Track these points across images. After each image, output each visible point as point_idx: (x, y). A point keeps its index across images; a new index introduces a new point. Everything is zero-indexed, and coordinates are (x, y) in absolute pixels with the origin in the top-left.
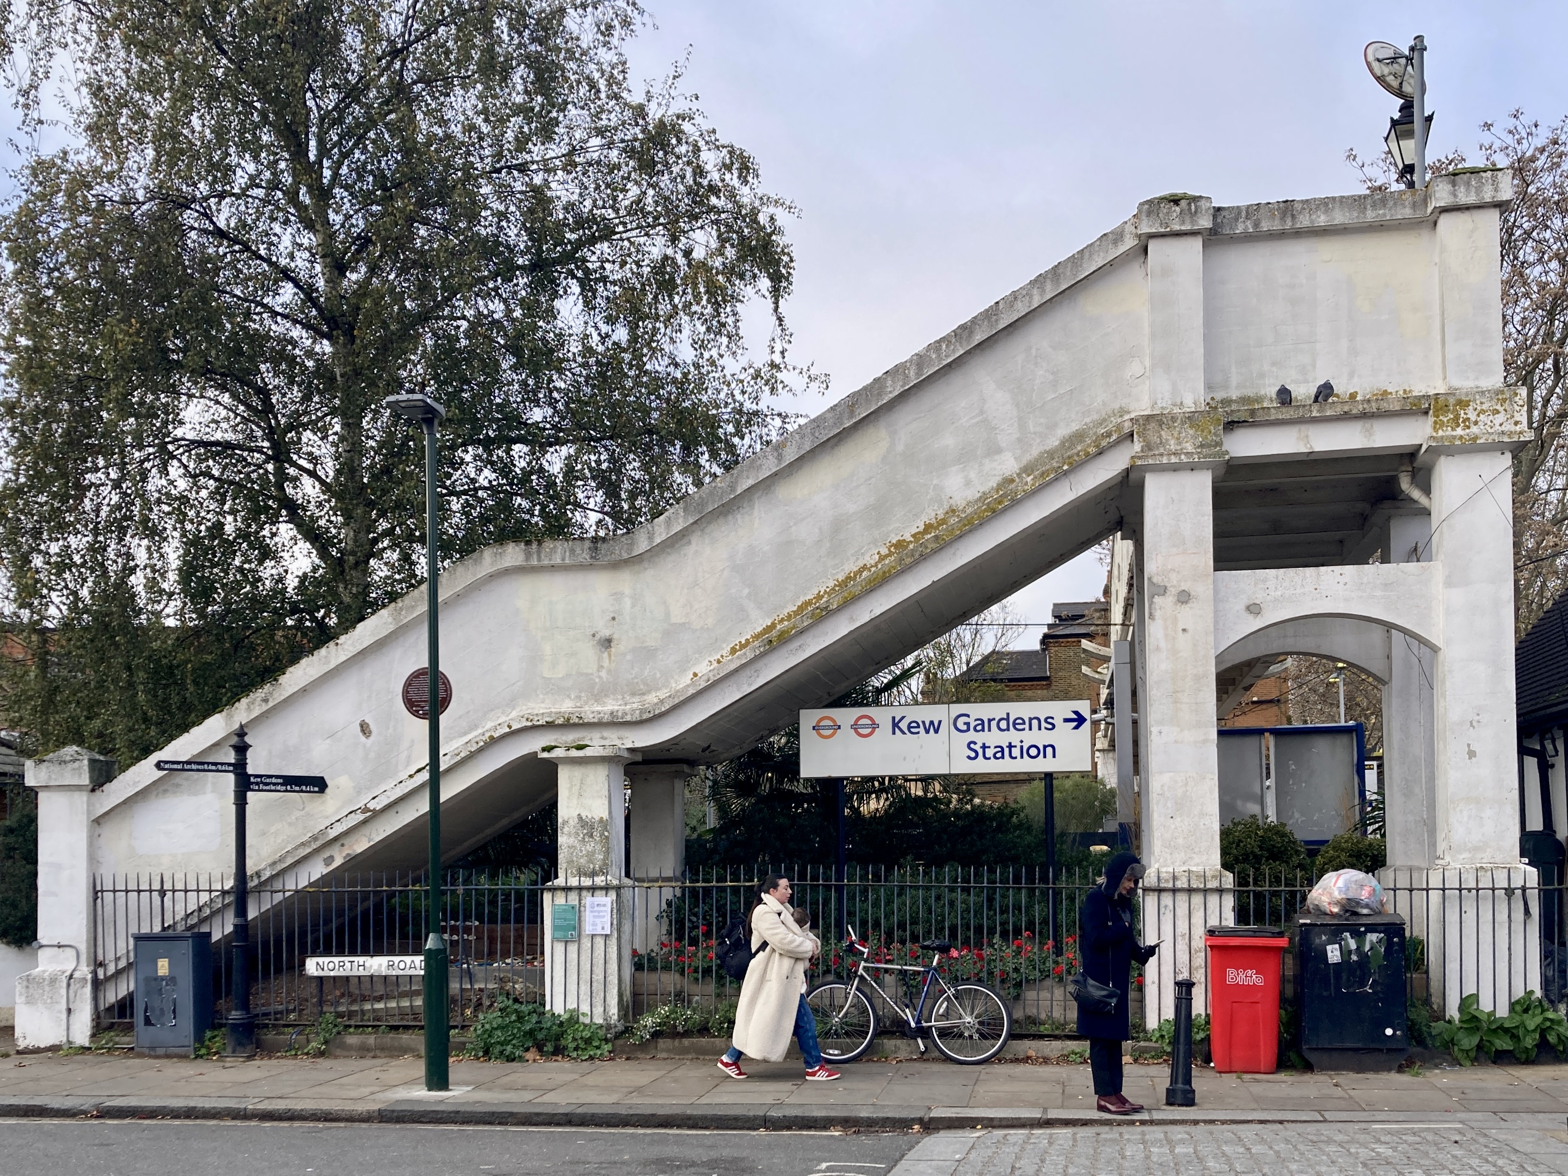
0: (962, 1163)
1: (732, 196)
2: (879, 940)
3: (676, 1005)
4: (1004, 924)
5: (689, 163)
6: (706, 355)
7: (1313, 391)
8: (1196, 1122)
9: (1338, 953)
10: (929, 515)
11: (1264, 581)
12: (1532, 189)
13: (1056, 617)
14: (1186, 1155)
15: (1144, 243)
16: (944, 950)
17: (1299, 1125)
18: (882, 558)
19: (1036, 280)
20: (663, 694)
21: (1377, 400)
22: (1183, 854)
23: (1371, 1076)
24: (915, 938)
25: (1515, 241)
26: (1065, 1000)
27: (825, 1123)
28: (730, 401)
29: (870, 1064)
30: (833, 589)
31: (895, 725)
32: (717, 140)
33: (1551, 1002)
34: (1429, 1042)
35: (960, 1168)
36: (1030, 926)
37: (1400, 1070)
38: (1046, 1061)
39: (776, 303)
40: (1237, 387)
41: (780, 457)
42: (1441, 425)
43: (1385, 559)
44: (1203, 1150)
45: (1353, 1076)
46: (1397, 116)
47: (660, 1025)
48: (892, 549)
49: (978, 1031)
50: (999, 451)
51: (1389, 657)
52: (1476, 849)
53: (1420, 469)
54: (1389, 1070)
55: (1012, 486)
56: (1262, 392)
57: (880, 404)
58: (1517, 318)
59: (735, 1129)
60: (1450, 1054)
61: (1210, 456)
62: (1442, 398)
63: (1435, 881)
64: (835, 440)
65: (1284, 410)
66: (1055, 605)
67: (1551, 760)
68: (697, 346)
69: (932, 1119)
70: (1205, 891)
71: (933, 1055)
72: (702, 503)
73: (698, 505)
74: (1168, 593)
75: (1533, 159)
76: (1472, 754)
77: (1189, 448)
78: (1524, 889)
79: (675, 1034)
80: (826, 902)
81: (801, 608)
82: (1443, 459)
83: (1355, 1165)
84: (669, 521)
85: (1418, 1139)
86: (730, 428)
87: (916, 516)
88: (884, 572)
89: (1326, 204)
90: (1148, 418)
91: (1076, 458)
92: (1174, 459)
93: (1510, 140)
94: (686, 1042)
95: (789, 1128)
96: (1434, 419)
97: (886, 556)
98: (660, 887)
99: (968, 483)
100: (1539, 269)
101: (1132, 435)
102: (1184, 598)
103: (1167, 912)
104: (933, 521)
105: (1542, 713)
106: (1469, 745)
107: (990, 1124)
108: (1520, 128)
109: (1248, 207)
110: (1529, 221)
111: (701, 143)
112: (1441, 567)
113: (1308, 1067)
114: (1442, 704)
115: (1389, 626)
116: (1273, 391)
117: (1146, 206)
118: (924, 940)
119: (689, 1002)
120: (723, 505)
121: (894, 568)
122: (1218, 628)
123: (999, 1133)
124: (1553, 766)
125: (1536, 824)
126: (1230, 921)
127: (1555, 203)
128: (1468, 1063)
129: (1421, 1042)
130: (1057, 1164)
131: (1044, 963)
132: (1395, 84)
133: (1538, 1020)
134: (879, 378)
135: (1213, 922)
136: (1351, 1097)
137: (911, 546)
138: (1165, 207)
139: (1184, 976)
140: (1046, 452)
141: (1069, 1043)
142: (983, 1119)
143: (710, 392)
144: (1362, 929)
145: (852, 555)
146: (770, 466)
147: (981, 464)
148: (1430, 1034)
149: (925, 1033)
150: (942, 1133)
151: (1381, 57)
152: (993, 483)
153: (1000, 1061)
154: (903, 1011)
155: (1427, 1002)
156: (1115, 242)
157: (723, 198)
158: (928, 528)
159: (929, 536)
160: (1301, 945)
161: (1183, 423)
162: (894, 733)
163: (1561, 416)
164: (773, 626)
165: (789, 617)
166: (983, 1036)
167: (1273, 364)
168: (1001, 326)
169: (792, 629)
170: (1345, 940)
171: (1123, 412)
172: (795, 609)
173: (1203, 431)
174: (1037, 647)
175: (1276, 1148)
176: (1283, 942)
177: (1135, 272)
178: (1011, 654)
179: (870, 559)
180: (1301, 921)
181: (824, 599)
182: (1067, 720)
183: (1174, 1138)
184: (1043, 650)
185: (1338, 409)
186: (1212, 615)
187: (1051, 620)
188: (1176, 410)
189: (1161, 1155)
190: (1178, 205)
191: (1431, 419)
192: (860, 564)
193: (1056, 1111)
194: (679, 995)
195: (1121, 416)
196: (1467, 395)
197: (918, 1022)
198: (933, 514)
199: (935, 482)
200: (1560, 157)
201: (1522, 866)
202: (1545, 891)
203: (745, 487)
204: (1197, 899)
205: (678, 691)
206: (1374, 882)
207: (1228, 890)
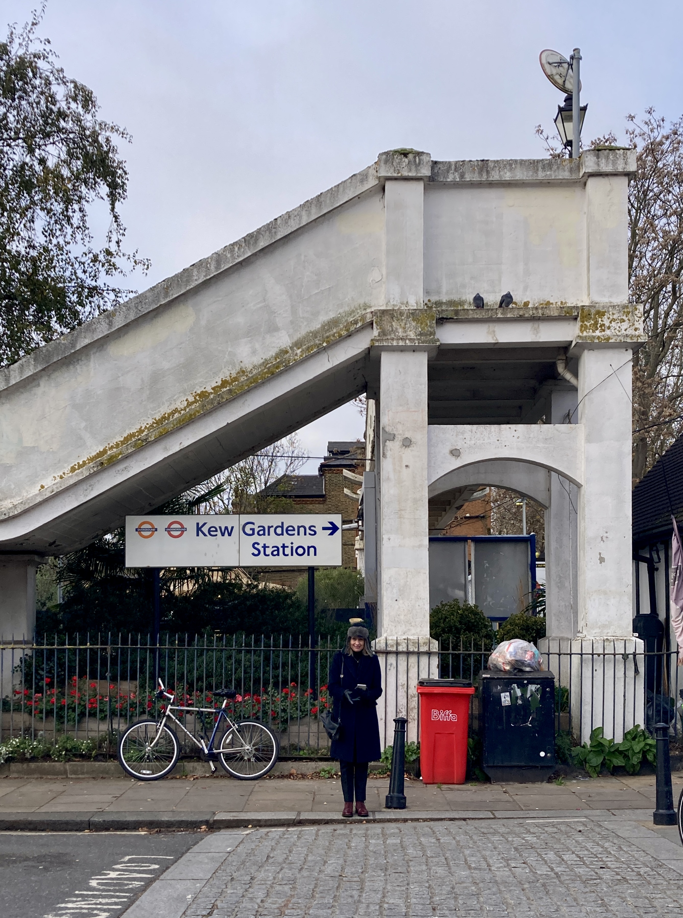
0: (231, 854)
1: (78, 120)
2: (183, 689)
3: (25, 738)
4: (276, 677)
5: (42, 93)
6: (54, 241)
7: (499, 299)
8: (405, 820)
9: (508, 699)
10: (225, 374)
11: (463, 433)
12: (660, 165)
13: (330, 452)
14: (395, 845)
15: (383, 182)
16: (231, 696)
17: (477, 821)
18: (189, 404)
19: (304, 205)
20: (16, 501)
21: (542, 308)
22: (404, 626)
23: (530, 785)
24: (209, 687)
25: (650, 199)
26: (319, 732)
27: (135, 826)
28: (74, 277)
29: (174, 781)
30: (152, 426)
31: (199, 529)
32: (64, 77)
33: (651, 732)
34: (570, 761)
35: (230, 858)
36: (294, 679)
37: (550, 780)
38: (304, 776)
39: (113, 204)
40: (447, 293)
41: (110, 324)
42: (586, 328)
43: (548, 421)
44: (407, 841)
45: (517, 785)
46: (563, 104)
47: (12, 752)
48: (197, 398)
49: (254, 756)
50: (276, 329)
51: (549, 490)
52: (604, 626)
53: (572, 358)
54: (542, 781)
55: (286, 356)
56: (464, 298)
57: (188, 288)
58: (649, 255)
59: (66, 830)
60: (583, 769)
61: (425, 342)
62: (586, 309)
63: (576, 649)
64: (155, 313)
65: (478, 311)
66: (330, 443)
67: (656, 565)
68: (47, 234)
69: (215, 821)
70: (419, 654)
71: (221, 774)
72: (49, 355)
73: (45, 356)
74: (396, 439)
75: (661, 143)
76: (602, 560)
77: (412, 335)
78: (635, 654)
79: (23, 759)
80: (143, 661)
81: (127, 439)
82: (586, 352)
83: (509, 850)
84: (22, 368)
85: (555, 830)
86: (74, 298)
87: (216, 374)
88: (191, 415)
89: (511, 164)
90: (384, 312)
91: (332, 338)
92: (401, 343)
93: (646, 129)
94: (33, 765)
95: (107, 830)
96: (580, 323)
97: (193, 403)
98: (13, 649)
99: (254, 352)
100: (664, 220)
101: (372, 324)
102: (407, 443)
103: (392, 668)
104: (228, 378)
105: (650, 532)
106: (600, 554)
107: (258, 824)
108: (652, 121)
109: (456, 162)
110: (658, 187)
111: (52, 78)
112: (583, 428)
113: (487, 780)
114: (582, 524)
115: (549, 469)
116: (470, 298)
117: (384, 156)
118: (217, 689)
119: (36, 736)
120: (65, 357)
121: (198, 412)
122: (430, 466)
123: (264, 830)
124: (657, 569)
125: (646, 609)
126: (435, 675)
127: (674, 176)
128: (595, 775)
129: (565, 762)
130: (300, 854)
131: (305, 705)
132: (560, 81)
133: (642, 744)
134: (187, 269)
135: (424, 676)
136: (514, 801)
137: (212, 396)
138: (397, 158)
139: (403, 715)
140: (311, 332)
141: (321, 763)
142: (253, 820)
143: (57, 269)
144: (525, 682)
145: (166, 401)
146: (103, 330)
147: (264, 338)
148: (570, 755)
149: (214, 757)
150: (223, 832)
151: (551, 61)
152: (272, 352)
153: (270, 777)
154: (199, 742)
155: (570, 733)
156: (362, 181)
157: (71, 122)
158: (224, 383)
159: (225, 389)
160: (483, 692)
161: (408, 317)
162: (198, 535)
163: (677, 324)
164: (105, 451)
165: (117, 445)
166: (258, 759)
167: (472, 278)
168: (279, 237)
169: (119, 454)
170: (513, 689)
171: (366, 306)
172: (122, 439)
173: (422, 324)
174: (316, 473)
175: (458, 838)
176: (470, 691)
177: (375, 203)
178: (297, 477)
179: (181, 404)
180: (484, 676)
181: (145, 433)
182: (324, 529)
183: (388, 832)
184: (321, 475)
185: (516, 313)
186: (426, 456)
187: (326, 454)
188: (403, 308)
189: (376, 845)
190: (406, 157)
191: (579, 323)
192: (173, 407)
193: (307, 813)
194: (27, 730)
195: (365, 309)
196: (603, 307)
197: (210, 749)
198: (228, 374)
199: (229, 349)
200: (679, 143)
201: (634, 639)
202: (649, 656)
203: (83, 344)
204: (413, 659)
205: (28, 499)
206: (534, 649)
207: (434, 653)
